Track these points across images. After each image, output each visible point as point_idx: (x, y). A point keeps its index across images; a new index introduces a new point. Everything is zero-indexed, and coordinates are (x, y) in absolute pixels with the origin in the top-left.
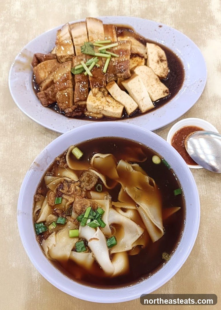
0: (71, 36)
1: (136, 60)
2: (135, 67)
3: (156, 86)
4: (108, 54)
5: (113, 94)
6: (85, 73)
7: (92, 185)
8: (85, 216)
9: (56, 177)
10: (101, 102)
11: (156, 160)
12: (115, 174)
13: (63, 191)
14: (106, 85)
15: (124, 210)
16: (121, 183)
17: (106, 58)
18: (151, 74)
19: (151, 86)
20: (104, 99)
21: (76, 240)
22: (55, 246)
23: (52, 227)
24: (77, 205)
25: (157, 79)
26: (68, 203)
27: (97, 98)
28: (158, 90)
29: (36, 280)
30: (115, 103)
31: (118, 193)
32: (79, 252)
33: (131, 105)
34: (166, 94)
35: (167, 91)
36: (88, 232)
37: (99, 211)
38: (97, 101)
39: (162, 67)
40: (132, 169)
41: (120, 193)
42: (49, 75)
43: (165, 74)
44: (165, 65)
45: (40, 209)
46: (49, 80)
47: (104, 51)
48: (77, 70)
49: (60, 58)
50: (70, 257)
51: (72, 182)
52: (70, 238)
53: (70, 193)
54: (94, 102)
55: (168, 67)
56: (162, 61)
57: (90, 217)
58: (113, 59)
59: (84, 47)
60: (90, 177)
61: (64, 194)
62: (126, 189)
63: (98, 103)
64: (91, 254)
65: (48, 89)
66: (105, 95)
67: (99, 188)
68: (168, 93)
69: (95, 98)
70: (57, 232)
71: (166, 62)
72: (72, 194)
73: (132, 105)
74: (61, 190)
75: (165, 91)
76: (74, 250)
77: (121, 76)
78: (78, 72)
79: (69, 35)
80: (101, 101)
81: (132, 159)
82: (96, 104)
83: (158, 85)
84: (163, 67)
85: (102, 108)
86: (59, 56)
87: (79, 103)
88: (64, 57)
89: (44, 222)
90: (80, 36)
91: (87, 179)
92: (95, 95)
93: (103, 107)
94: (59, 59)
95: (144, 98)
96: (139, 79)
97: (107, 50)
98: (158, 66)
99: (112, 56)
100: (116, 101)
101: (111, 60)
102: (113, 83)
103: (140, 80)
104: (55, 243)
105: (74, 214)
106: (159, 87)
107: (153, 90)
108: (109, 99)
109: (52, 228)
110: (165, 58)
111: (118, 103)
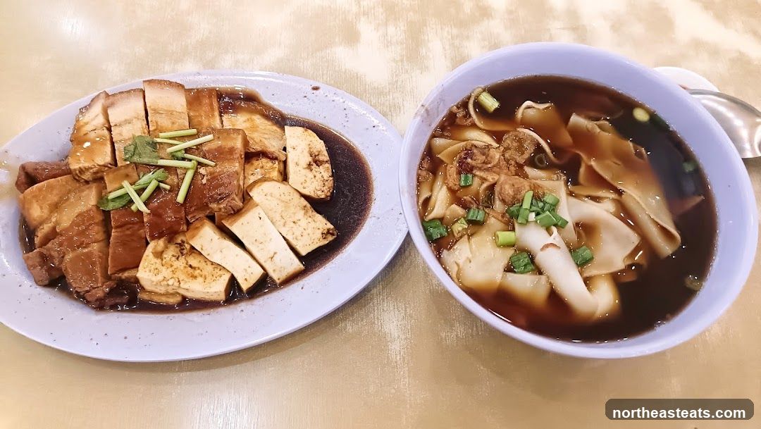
0: (108, 121)
1: (261, 165)
2: (255, 183)
3: (303, 222)
4: (190, 160)
5: (202, 249)
6: (133, 208)
7: (526, 156)
8: (524, 206)
9: (455, 141)
10: (173, 271)
11: (640, 115)
12: (566, 138)
13: (474, 163)
14: (188, 230)
15: (596, 199)
16: (582, 154)
17: (186, 169)
18: (290, 198)
19: (292, 224)
20: (181, 263)
21: (510, 252)
22: (470, 262)
23: (459, 227)
24: (507, 187)
25: (305, 206)
26: (485, 185)
27: (164, 260)
28: (309, 231)
29: (398, 358)
30: (210, 268)
31: (579, 170)
32: (521, 273)
33: (246, 270)
34: (330, 238)
35: (331, 232)
36: (534, 237)
37: (548, 199)
38: (164, 269)
39: (318, 176)
40: (598, 130)
41: (582, 170)
42: (51, 212)
43: (326, 191)
44: (325, 172)
45: (430, 197)
46: (50, 225)
47: (179, 155)
48: (114, 200)
49: (77, 172)
50: (501, 283)
51: (488, 147)
52: (499, 246)
53: (489, 166)
54: (156, 271)
55: (332, 176)
56: (318, 163)
57: (534, 208)
58: (202, 171)
59: (132, 147)
60: (520, 141)
61: (476, 167)
62: (593, 163)
63: (166, 272)
64: (543, 277)
65: (49, 245)
66: (185, 252)
67: (541, 161)
68: (332, 234)
69: (159, 261)
70: (470, 236)
71: (328, 165)
72: (494, 166)
73: (249, 270)
74: (469, 160)
75: (325, 232)
76: (509, 269)
77: (220, 209)
78: (118, 204)
79: (101, 120)
80: (173, 268)
81: (592, 114)
82: (160, 277)
83: (310, 220)
84: (322, 177)
85: (177, 284)
86: (75, 170)
87: (120, 275)
88: (88, 169)
89: (441, 219)
90: (128, 122)
91: (515, 144)
92: (159, 255)
93: (179, 281)
94: (77, 175)
95: (275, 253)
96: (259, 214)
97: (187, 150)
98: (310, 175)
99: (200, 164)
100: (212, 263)
101: (196, 173)
102: (202, 225)
103: (263, 215)
104: (470, 256)
105: (498, 206)
106: (313, 224)
107: (298, 233)
108: (194, 261)
109: (460, 229)
110: (325, 156)
111: (217, 268)
